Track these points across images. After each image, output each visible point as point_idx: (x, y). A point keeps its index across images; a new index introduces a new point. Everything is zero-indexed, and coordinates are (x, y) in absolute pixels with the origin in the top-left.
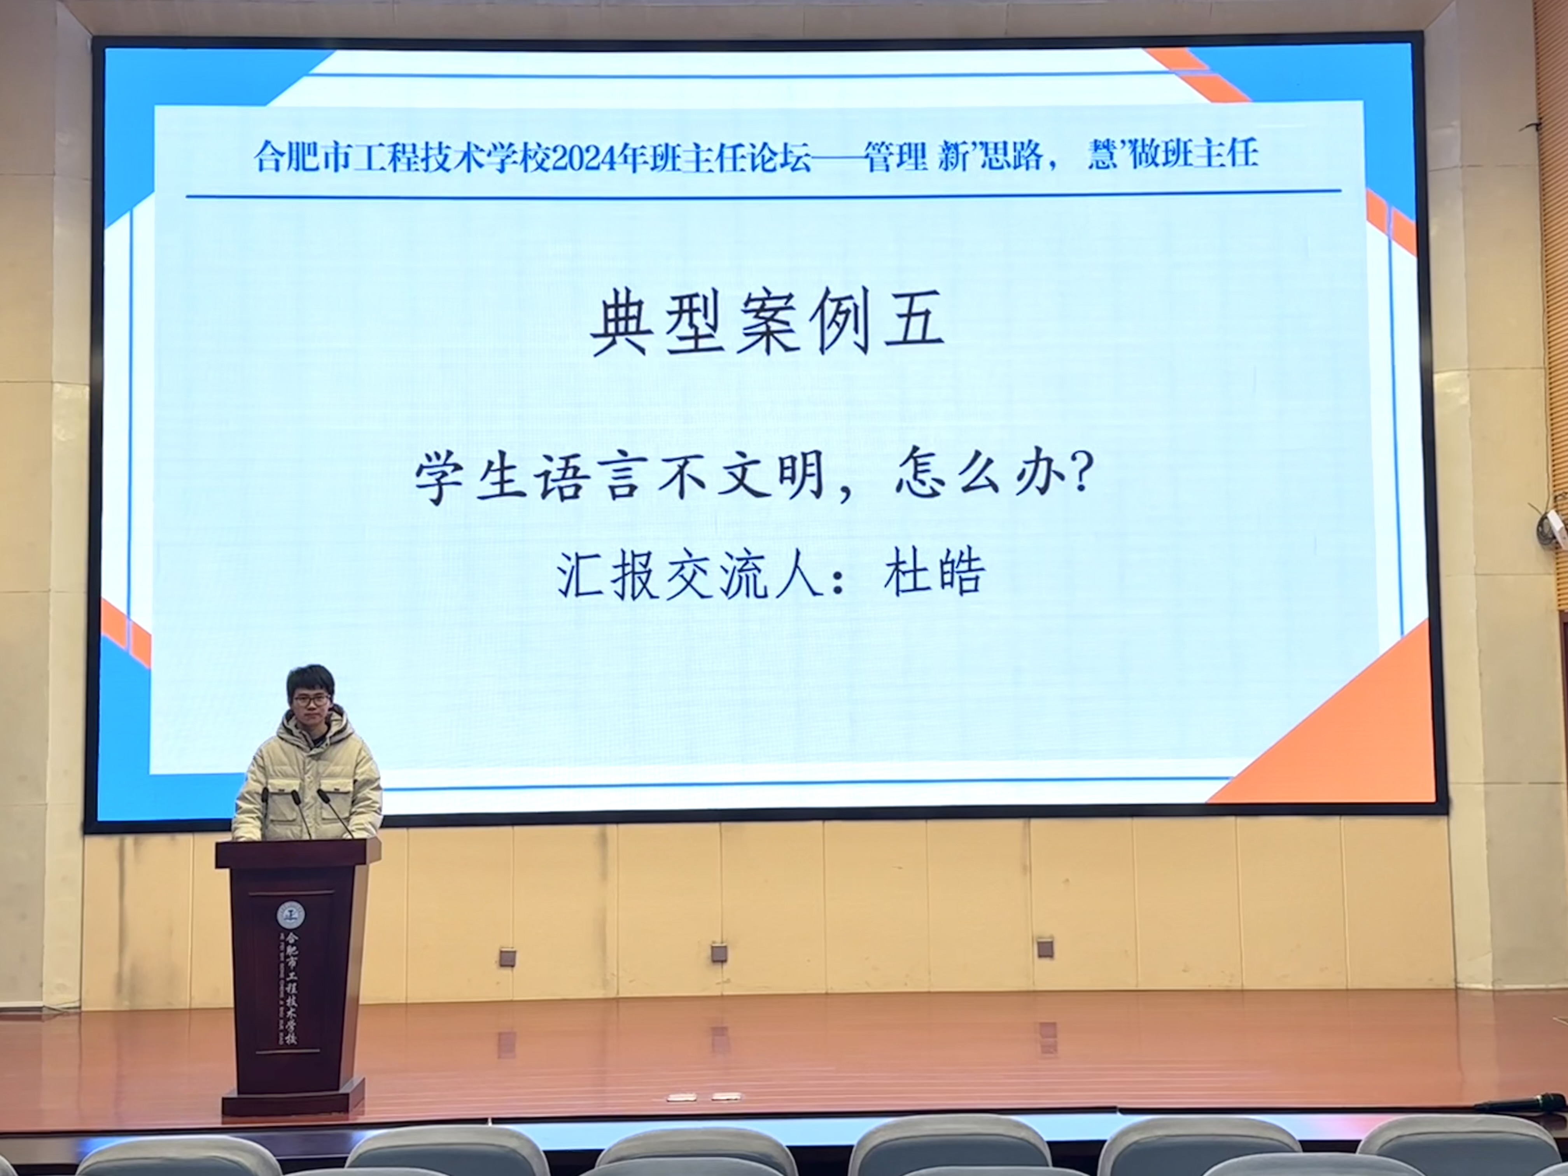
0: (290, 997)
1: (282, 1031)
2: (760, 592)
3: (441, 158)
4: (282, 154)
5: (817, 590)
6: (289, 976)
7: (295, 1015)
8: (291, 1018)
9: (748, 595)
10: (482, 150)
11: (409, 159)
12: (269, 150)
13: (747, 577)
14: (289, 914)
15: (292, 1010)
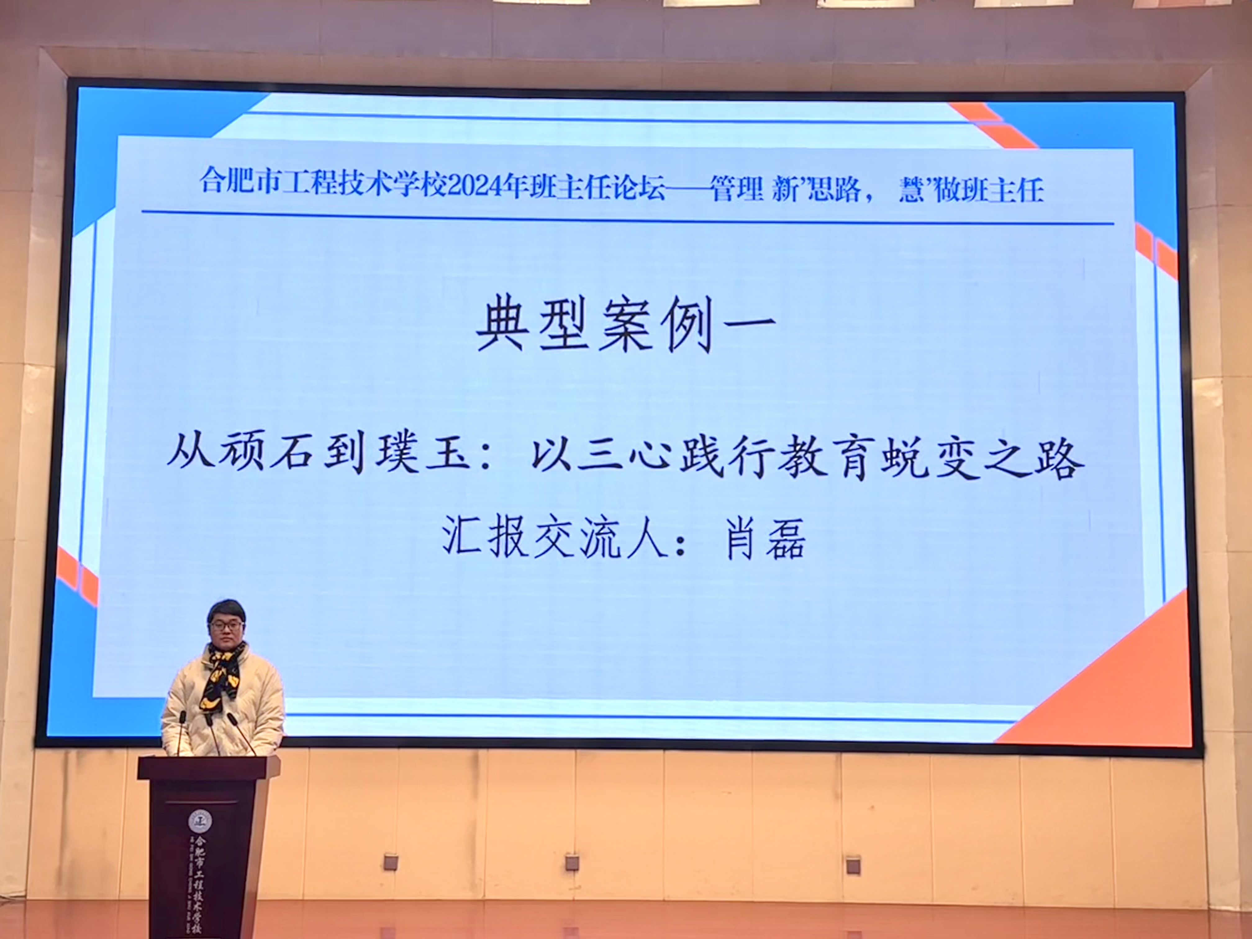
0: (197, 893)
1: (189, 922)
2: (615, 553)
3: (355, 184)
4: (223, 178)
5: (662, 552)
6: (197, 874)
7: (201, 909)
8: (197, 910)
9: (603, 555)
10: (390, 177)
11: (329, 184)
12: (212, 174)
13: (604, 539)
14: (198, 820)
15: (198, 904)
